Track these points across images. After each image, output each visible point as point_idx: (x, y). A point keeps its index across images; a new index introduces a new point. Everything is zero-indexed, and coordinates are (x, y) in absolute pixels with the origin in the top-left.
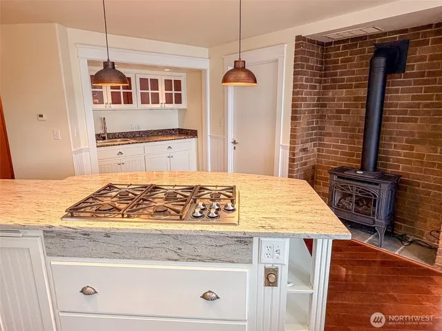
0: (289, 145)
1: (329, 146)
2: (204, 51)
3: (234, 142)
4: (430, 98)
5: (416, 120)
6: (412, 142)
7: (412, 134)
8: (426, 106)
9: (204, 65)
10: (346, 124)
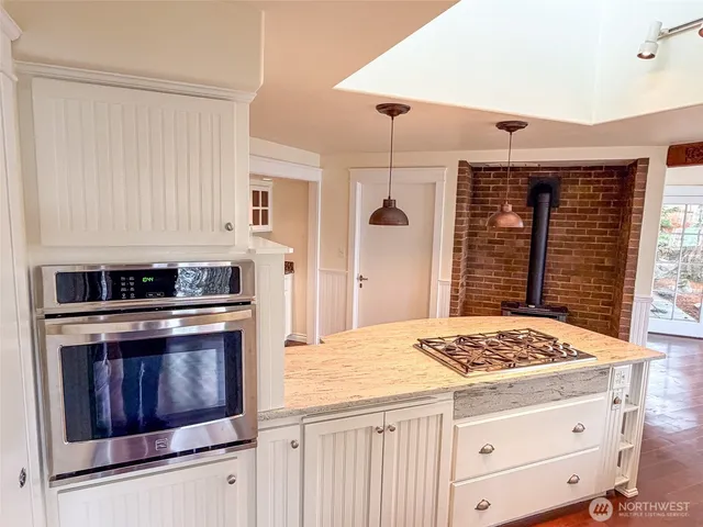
0: (450, 280)
1: (481, 279)
2: (315, 158)
3: (361, 278)
4: (582, 232)
5: (570, 253)
6: (568, 274)
7: (569, 265)
8: (579, 239)
9: (315, 175)
10: (500, 255)
